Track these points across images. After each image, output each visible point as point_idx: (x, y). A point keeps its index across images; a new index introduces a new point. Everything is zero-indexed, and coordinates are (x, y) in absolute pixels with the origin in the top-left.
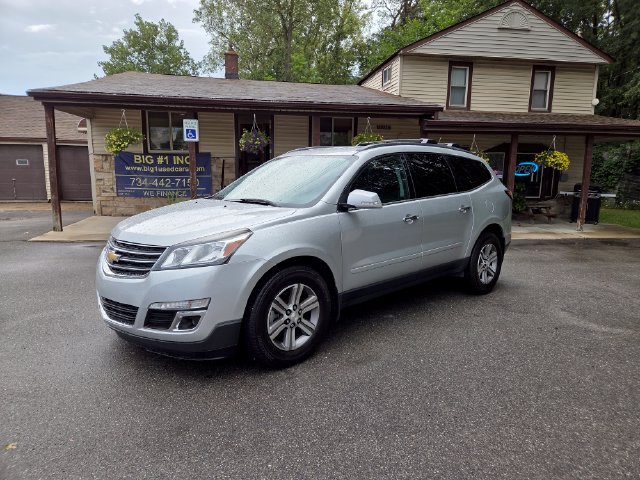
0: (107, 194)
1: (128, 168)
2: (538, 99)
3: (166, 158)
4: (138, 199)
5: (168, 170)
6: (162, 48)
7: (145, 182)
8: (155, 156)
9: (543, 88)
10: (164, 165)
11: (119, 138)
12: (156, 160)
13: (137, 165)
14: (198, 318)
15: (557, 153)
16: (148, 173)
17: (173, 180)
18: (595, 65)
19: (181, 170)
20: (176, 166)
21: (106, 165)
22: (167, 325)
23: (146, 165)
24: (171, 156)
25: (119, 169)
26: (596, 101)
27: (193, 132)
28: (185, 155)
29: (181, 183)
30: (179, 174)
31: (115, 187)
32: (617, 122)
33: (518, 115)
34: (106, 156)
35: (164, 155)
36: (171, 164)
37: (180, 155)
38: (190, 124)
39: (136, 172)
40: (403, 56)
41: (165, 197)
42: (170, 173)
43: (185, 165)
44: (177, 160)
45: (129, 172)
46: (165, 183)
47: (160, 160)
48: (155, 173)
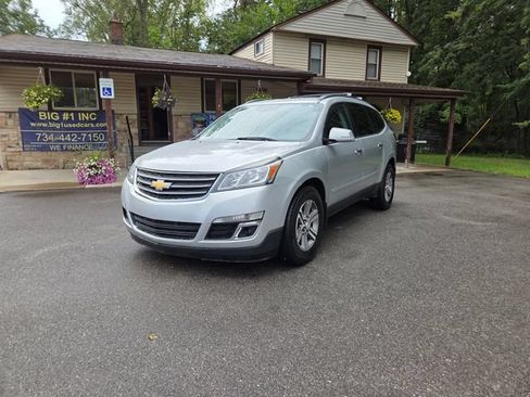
0: (12, 150)
1: (33, 124)
2: (371, 71)
3: (72, 114)
4: (45, 153)
5: (74, 125)
6: (15, 15)
7: (51, 137)
8: (61, 113)
9: (374, 62)
10: (70, 121)
11: (39, 95)
12: (61, 117)
13: (43, 121)
14: (256, 227)
15: (393, 111)
16: (54, 129)
17: (79, 135)
18: (407, 46)
19: (86, 125)
20: (82, 122)
21: (10, 122)
22: (229, 236)
23: (52, 121)
24: (76, 113)
25: (24, 125)
26: (409, 74)
27: (109, 89)
28: (90, 112)
29: (87, 138)
30: (84, 129)
31: (21, 142)
32: (423, 88)
33: (359, 82)
34: (10, 114)
35: (70, 112)
36: (77, 120)
37: (85, 112)
38: (106, 83)
39: (42, 128)
40: (275, 32)
41: (72, 151)
42: (76, 129)
43: (90, 121)
44: (82, 116)
45: (34, 128)
46: (72, 138)
47: (66, 116)
48: (61, 129)
